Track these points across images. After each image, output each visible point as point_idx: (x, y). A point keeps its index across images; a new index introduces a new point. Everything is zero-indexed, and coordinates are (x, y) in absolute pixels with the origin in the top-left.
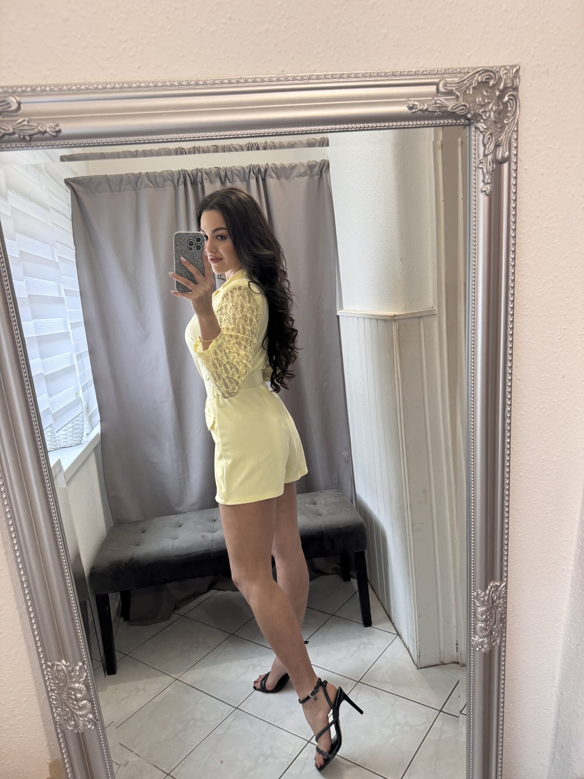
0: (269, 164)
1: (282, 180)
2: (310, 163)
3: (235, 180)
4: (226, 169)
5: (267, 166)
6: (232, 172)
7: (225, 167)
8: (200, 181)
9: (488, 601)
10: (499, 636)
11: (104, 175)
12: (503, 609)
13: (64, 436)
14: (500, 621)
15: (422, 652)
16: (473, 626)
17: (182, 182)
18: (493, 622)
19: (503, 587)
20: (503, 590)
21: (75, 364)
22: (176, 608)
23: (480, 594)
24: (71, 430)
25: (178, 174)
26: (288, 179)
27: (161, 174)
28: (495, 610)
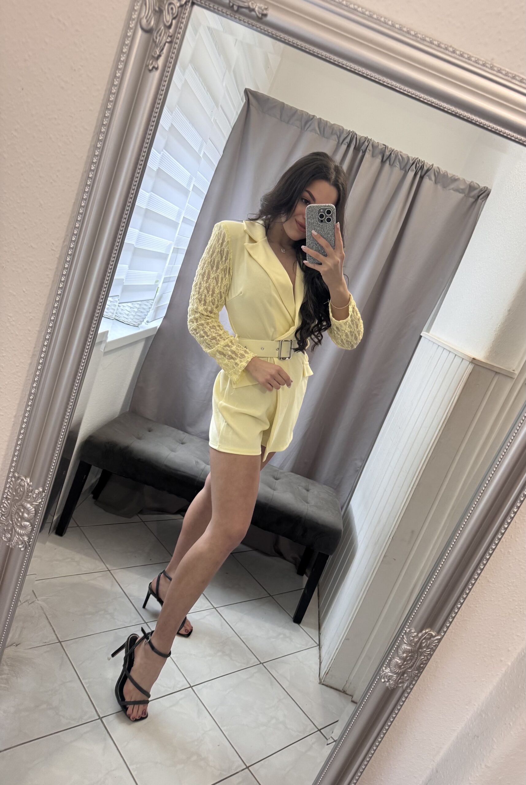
0: (434, 166)
1: (438, 186)
2: (472, 184)
3: (396, 164)
4: (392, 151)
5: (432, 166)
6: (396, 156)
7: (393, 148)
8: (363, 151)
9: (416, 644)
10: (409, 681)
11: (282, 102)
12: (426, 659)
13: (127, 313)
14: (416, 668)
15: (331, 671)
16: (390, 658)
17: (347, 143)
18: (410, 665)
19: (437, 639)
20: (435, 642)
21: (169, 255)
22: (141, 512)
23: (412, 632)
24: (136, 310)
25: (347, 134)
26: (445, 188)
27: (332, 127)
28: (418, 655)
